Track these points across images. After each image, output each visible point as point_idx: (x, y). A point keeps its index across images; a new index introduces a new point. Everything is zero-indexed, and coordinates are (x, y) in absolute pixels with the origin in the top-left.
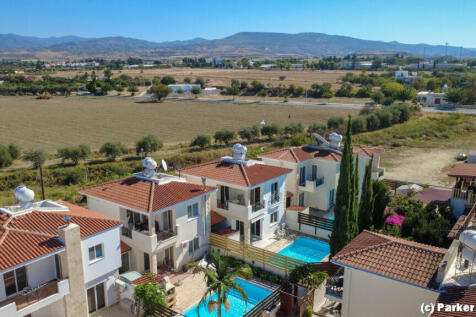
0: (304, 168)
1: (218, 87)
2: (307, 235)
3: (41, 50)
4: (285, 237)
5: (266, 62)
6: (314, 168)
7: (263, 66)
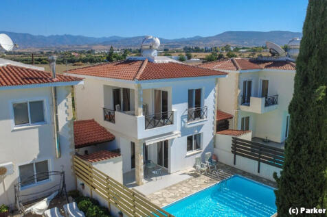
0: (250, 83)
1: (201, 59)
2: (244, 173)
3: (96, 45)
4: (207, 173)
5: (243, 48)
6: (265, 83)
7: (241, 50)
